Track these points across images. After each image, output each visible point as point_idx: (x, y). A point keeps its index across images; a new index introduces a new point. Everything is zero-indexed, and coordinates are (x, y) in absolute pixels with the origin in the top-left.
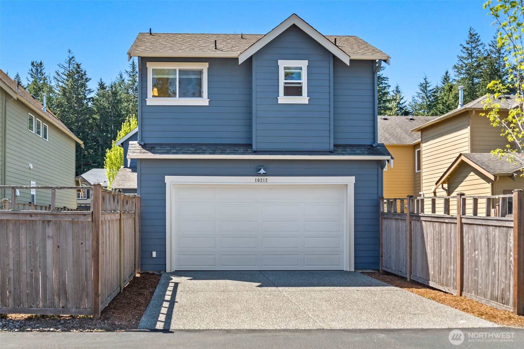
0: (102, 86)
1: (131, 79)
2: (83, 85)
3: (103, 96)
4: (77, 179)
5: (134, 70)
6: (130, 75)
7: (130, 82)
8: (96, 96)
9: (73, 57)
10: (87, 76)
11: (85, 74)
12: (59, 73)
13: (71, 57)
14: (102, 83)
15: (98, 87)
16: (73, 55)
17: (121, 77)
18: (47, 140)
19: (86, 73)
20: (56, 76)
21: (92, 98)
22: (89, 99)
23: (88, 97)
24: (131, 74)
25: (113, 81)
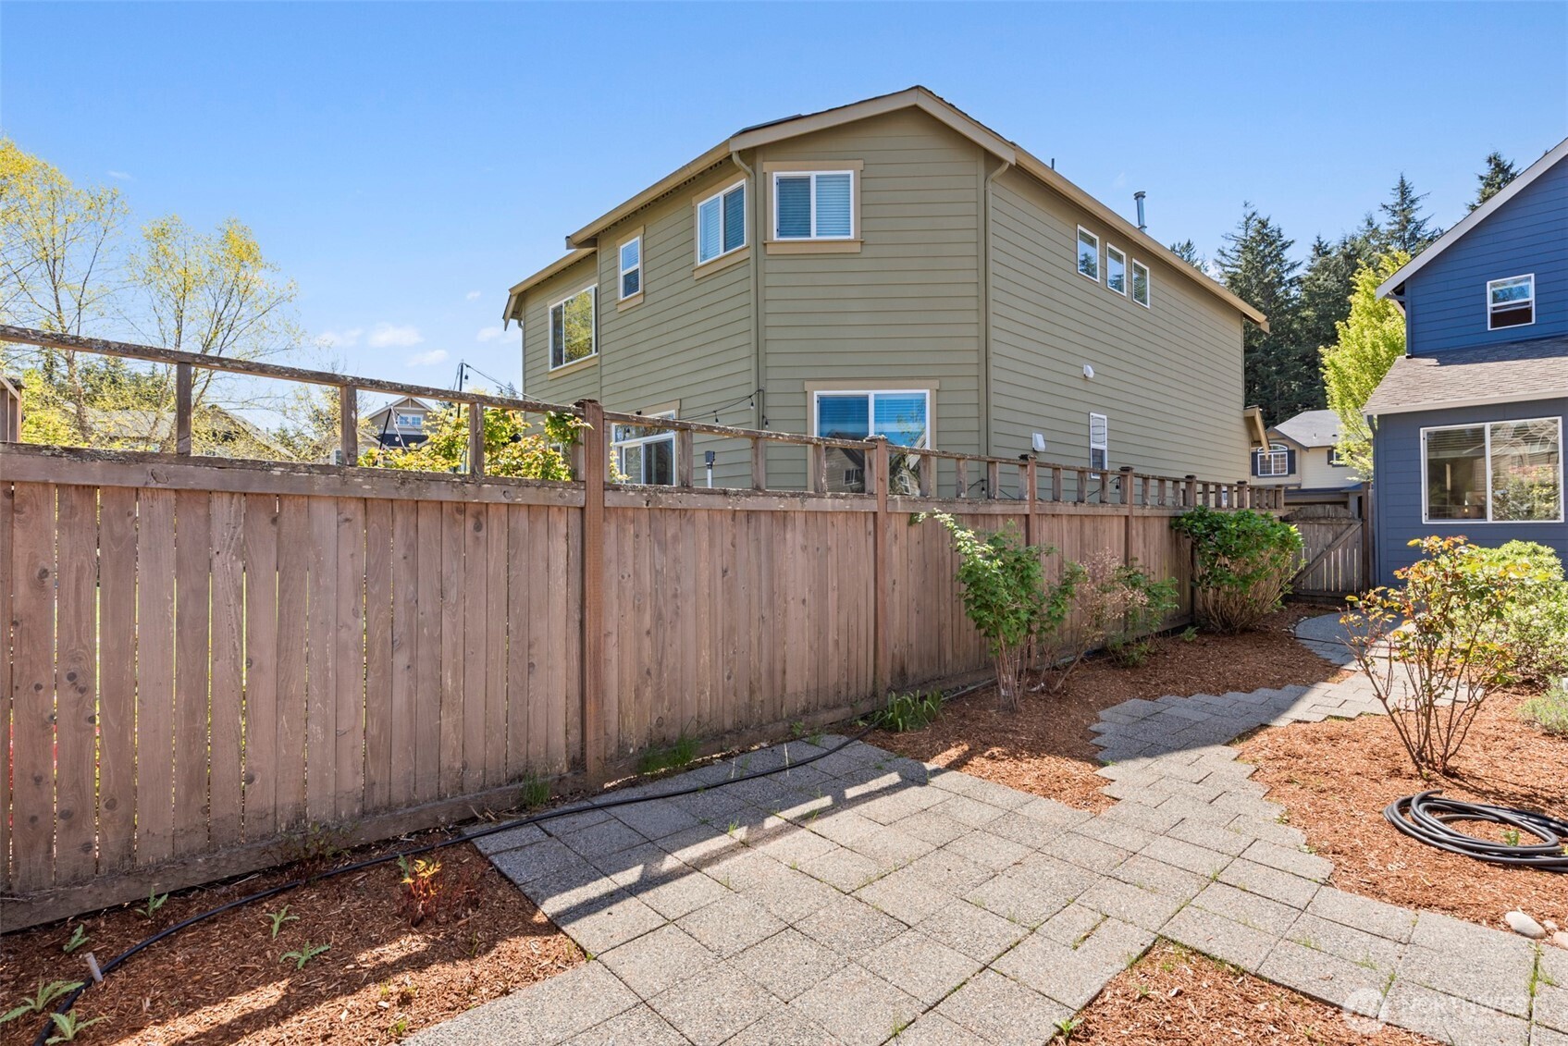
0: (1321, 250)
1: (1397, 219)
2: (1277, 258)
3: (1325, 267)
4: (1250, 413)
5: (1403, 200)
6: (1394, 213)
7: (1396, 227)
8: (1306, 272)
9: (1254, 214)
10: (1285, 239)
11: (1280, 236)
12: (1226, 252)
13: (1249, 215)
14: (1320, 243)
15: (1312, 253)
16: (1254, 210)
17: (1370, 224)
18: (1148, 307)
19: (1283, 233)
20: (1219, 258)
21: (1298, 278)
22: (1291, 281)
23: (1287, 277)
24: (1397, 208)
25: (1349, 233)
